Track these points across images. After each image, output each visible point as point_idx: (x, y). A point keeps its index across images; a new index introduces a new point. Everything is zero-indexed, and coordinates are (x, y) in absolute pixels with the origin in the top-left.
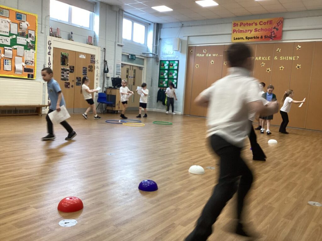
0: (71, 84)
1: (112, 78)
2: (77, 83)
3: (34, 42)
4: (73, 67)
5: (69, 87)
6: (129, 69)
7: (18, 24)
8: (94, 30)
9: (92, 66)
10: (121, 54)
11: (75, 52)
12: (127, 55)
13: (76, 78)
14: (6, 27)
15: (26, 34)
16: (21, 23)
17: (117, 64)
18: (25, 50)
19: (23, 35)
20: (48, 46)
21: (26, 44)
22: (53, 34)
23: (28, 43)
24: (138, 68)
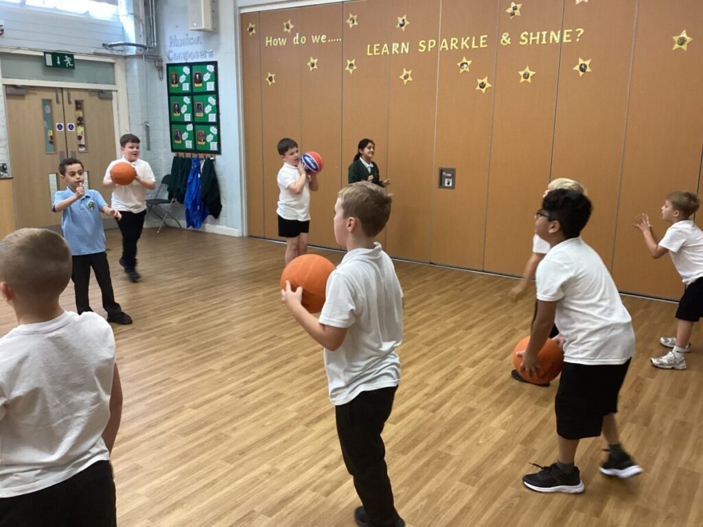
6: (55, 101)
12: (38, 57)
24: (90, 95)
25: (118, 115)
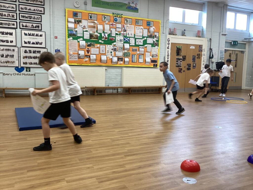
0: (183, 70)
1: (216, 62)
2: (187, 68)
3: (158, 41)
4: (185, 56)
5: (181, 72)
6: (232, 54)
7: (148, 29)
8: (202, 26)
9: (200, 54)
10: (225, 42)
11: (187, 44)
12: (230, 42)
13: (187, 65)
14: (140, 32)
15: (153, 36)
16: (150, 28)
17: (221, 51)
18: (152, 47)
19: (151, 36)
20: (167, 42)
21: (153, 43)
22: (171, 33)
23: (154, 42)
24: (240, 52)
25: (245, 58)
